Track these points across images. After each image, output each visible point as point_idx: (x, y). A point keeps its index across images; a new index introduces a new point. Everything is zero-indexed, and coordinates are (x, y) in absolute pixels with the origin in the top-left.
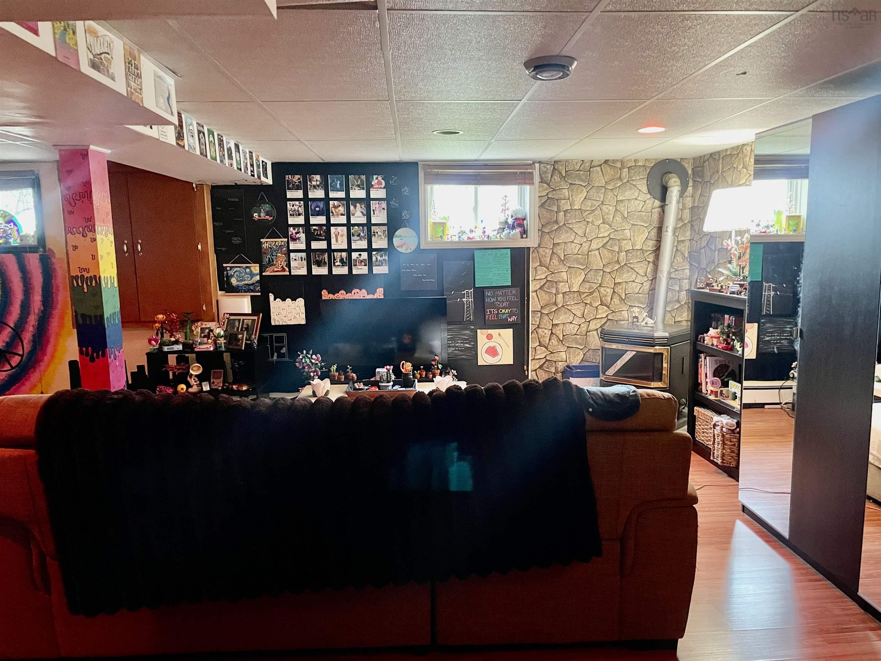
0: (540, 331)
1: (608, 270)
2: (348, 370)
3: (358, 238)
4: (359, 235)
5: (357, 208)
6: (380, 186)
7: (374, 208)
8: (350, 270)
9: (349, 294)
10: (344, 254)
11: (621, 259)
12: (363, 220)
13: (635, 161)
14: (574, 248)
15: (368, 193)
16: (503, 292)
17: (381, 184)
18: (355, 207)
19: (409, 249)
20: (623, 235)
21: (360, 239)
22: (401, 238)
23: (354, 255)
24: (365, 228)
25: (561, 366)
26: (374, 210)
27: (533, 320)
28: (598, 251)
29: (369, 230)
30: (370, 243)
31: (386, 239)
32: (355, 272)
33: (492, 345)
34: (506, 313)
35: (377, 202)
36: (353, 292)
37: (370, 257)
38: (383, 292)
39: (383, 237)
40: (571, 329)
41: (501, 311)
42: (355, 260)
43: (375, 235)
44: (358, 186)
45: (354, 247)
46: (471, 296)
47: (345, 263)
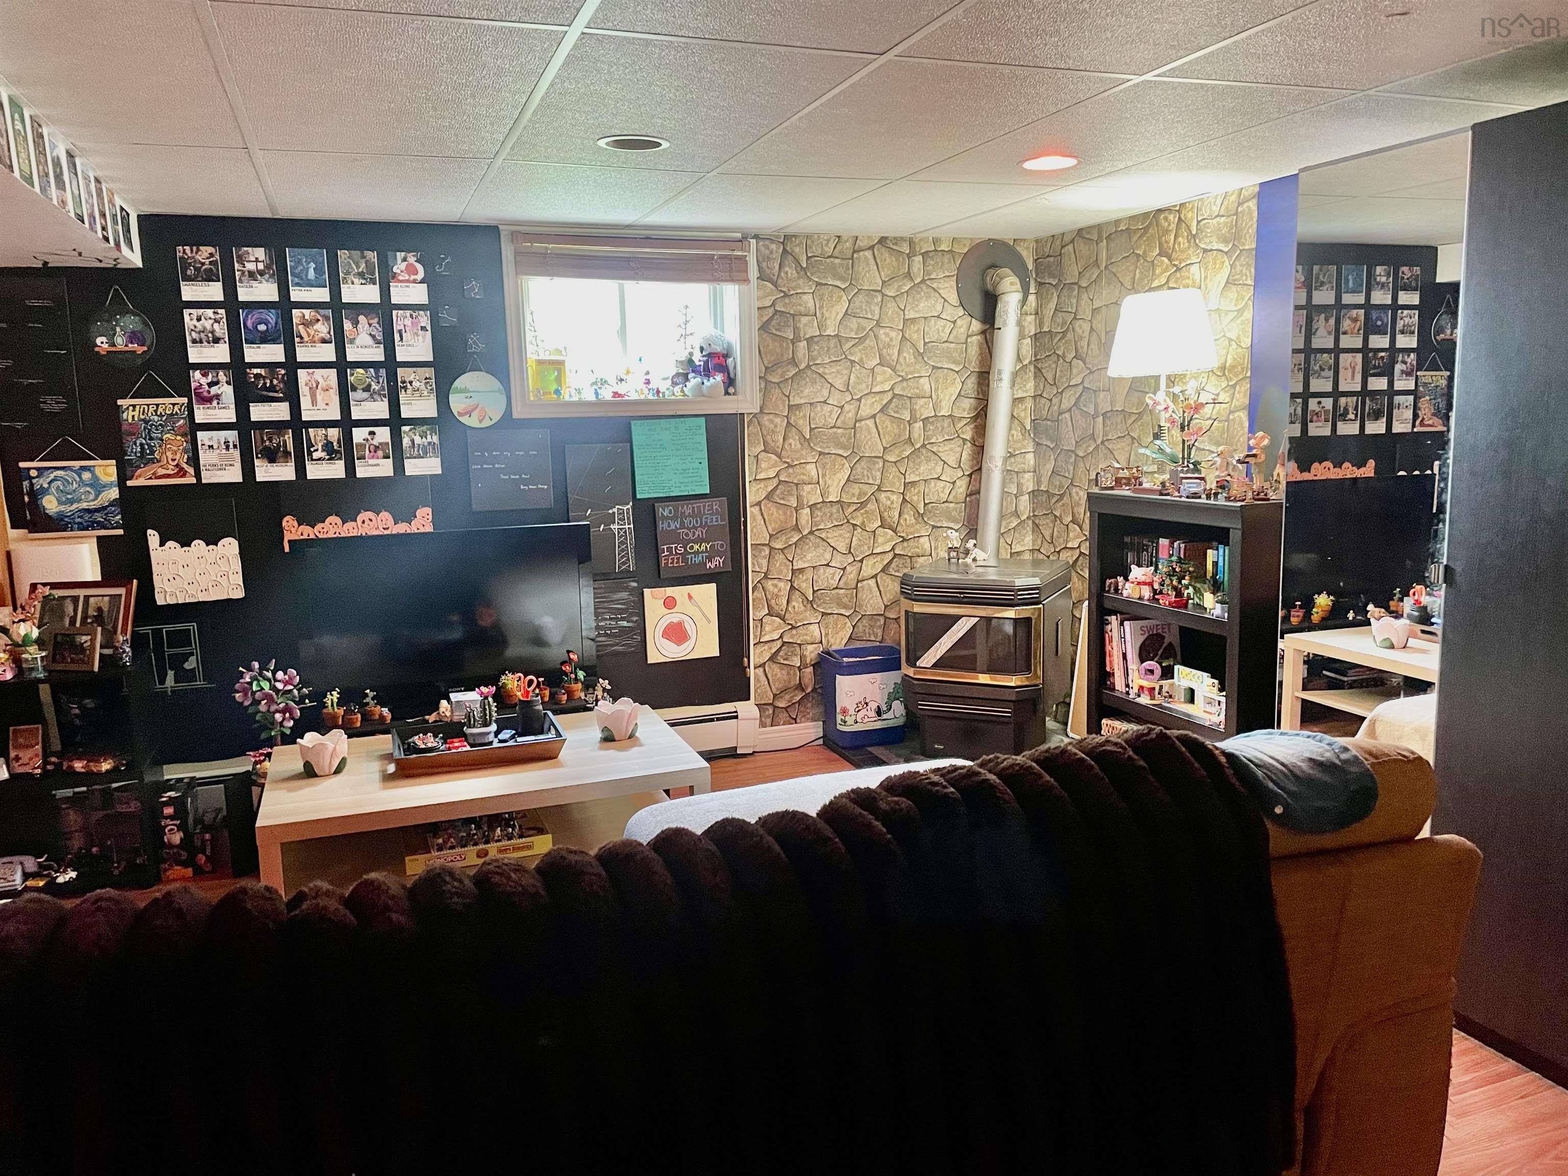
0: (769, 584)
1: (892, 459)
2: (367, 700)
3: (366, 395)
4: (367, 389)
5: (360, 326)
6: (413, 277)
7: (402, 327)
8: (350, 468)
9: (350, 524)
10: (334, 433)
11: (915, 435)
12: (377, 354)
13: (936, 241)
14: (827, 415)
15: (385, 292)
16: (693, 508)
17: (416, 273)
18: (356, 323)
19: (487, 418)
20: (917, 388)
21: (372, 396)
22: (469, 395)
23: (359, 435)
24: (383, 372)
25: (811, 652)
26: (400, 332)
27: (755, 564)
28: (872, 420)
29: (392, 377)
30: (395, 406)
31: (433, 397)
32: (362, 472)
33: (675, 620)
34: (702, 552)
35: (408, 313)
36: (360, 518)
37: (396, 436)
38: (430, 517)
39: (426, 393)
40: (827, 577)
41: (692, 548)
42: (361, 446)
43: (405, 388)
44: (361, 275)
45: (356, 414)
46: (628, 519)
47: (339, 452)
